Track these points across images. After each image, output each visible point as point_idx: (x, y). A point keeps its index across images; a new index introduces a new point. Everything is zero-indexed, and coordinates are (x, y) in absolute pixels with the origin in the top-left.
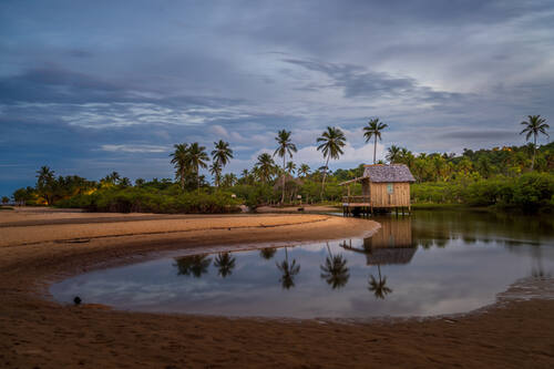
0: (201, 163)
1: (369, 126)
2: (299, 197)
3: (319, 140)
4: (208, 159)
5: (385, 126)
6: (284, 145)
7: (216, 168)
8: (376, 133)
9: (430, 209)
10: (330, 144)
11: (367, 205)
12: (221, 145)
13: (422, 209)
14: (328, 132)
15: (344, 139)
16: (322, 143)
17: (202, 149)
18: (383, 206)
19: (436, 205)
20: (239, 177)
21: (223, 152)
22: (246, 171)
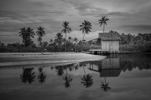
0: (32, 36)
1: (102, 19)
2: (72, 49)
3: (81, 26)
4: (34, 34)
5: (108, 19)
6: (66, 28)
7: (40, 39)
8: (104, 22)
9: (127, 53)
10: (85, 28)
11: (100, 50)
12: (41, 29)
13: (124, 53)
14: (84, 22)
15: (91, 26)
16: (82, 27)
17: (32, 30)
18: (107, 51)
19: (129, 52)
20: (49, 43)
21: (41, 32)
22: (51, 40)
